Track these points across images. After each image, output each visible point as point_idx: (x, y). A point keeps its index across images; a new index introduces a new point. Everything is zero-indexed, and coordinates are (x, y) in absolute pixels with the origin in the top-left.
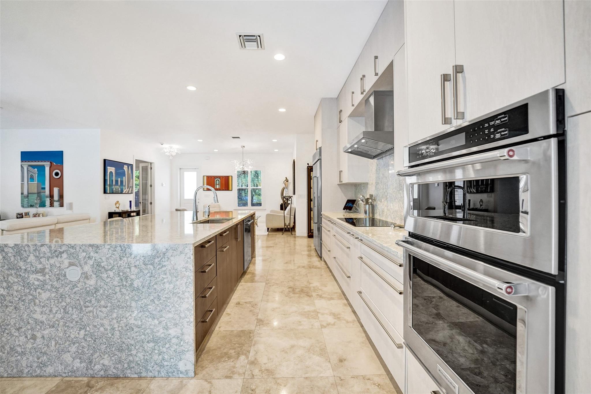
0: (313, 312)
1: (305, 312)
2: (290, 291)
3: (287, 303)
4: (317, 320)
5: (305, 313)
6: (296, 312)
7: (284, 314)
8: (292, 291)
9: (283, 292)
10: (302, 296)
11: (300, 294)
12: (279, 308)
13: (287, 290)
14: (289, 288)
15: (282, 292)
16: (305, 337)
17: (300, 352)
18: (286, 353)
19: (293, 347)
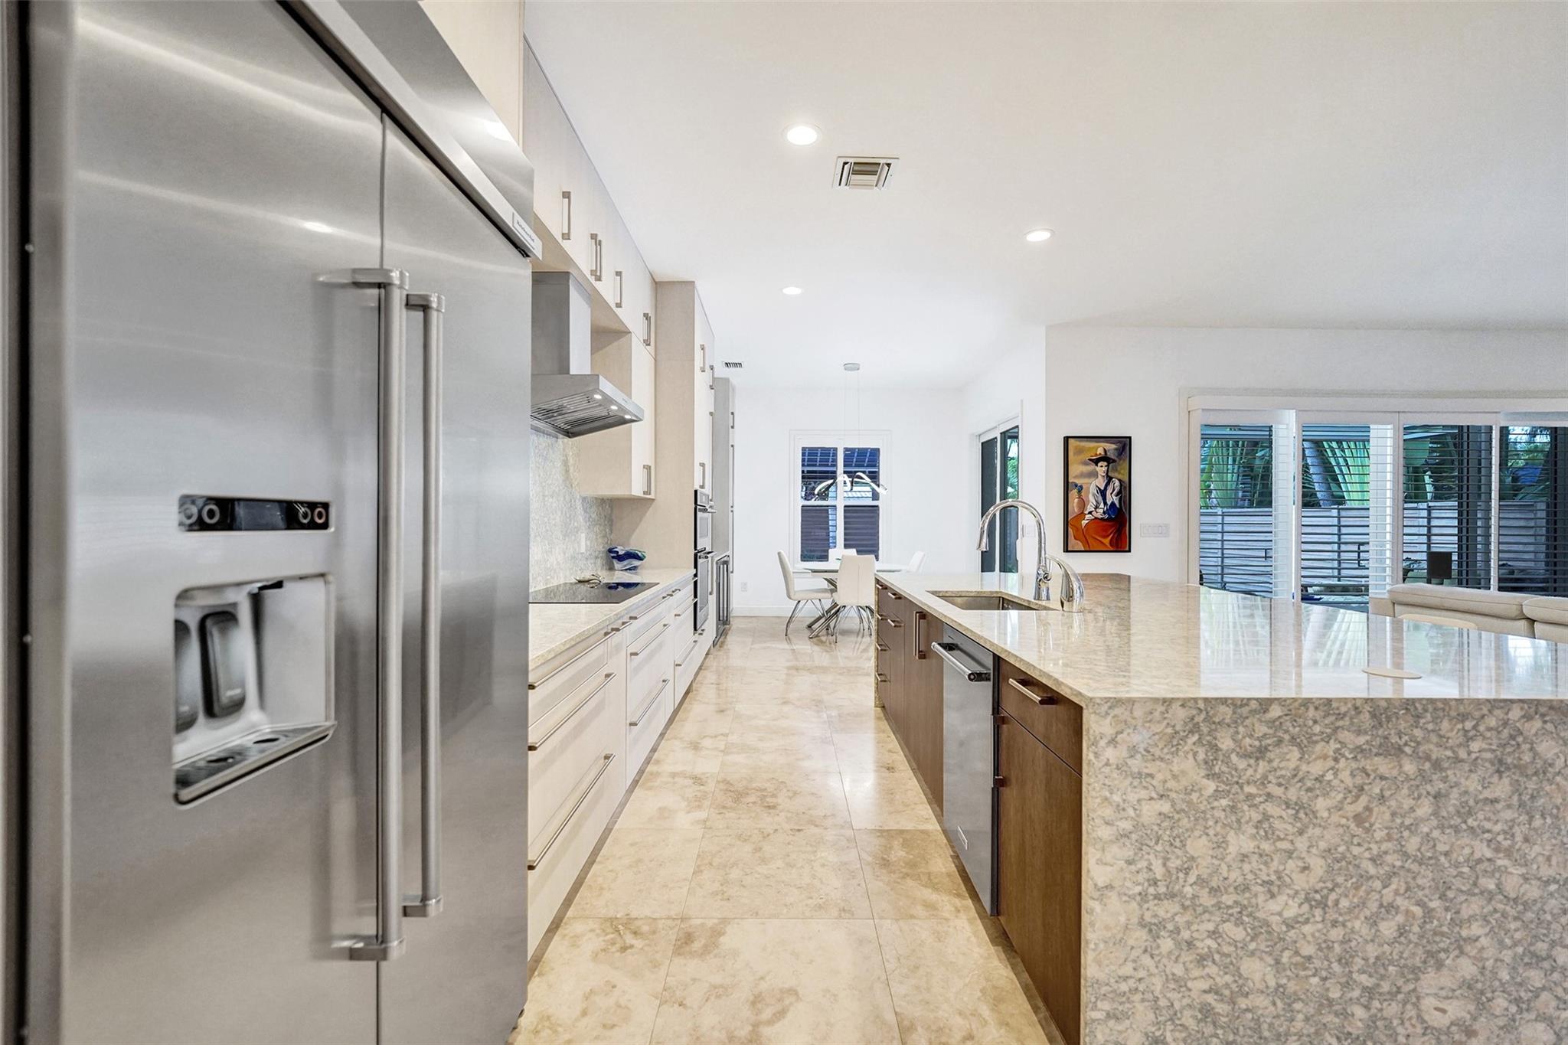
0: (731, 751)
1: (747, 752)
2: (774, 796)
3: (780, 768)
4: (730, 742)
5: (748, 750)
6: (764, 753)
8: (765, 796)
9: (791, 794)
10: (744, 783)
11: (747, 789)
13: (781, 800)
14: (774, 807)
15: (795, 793)
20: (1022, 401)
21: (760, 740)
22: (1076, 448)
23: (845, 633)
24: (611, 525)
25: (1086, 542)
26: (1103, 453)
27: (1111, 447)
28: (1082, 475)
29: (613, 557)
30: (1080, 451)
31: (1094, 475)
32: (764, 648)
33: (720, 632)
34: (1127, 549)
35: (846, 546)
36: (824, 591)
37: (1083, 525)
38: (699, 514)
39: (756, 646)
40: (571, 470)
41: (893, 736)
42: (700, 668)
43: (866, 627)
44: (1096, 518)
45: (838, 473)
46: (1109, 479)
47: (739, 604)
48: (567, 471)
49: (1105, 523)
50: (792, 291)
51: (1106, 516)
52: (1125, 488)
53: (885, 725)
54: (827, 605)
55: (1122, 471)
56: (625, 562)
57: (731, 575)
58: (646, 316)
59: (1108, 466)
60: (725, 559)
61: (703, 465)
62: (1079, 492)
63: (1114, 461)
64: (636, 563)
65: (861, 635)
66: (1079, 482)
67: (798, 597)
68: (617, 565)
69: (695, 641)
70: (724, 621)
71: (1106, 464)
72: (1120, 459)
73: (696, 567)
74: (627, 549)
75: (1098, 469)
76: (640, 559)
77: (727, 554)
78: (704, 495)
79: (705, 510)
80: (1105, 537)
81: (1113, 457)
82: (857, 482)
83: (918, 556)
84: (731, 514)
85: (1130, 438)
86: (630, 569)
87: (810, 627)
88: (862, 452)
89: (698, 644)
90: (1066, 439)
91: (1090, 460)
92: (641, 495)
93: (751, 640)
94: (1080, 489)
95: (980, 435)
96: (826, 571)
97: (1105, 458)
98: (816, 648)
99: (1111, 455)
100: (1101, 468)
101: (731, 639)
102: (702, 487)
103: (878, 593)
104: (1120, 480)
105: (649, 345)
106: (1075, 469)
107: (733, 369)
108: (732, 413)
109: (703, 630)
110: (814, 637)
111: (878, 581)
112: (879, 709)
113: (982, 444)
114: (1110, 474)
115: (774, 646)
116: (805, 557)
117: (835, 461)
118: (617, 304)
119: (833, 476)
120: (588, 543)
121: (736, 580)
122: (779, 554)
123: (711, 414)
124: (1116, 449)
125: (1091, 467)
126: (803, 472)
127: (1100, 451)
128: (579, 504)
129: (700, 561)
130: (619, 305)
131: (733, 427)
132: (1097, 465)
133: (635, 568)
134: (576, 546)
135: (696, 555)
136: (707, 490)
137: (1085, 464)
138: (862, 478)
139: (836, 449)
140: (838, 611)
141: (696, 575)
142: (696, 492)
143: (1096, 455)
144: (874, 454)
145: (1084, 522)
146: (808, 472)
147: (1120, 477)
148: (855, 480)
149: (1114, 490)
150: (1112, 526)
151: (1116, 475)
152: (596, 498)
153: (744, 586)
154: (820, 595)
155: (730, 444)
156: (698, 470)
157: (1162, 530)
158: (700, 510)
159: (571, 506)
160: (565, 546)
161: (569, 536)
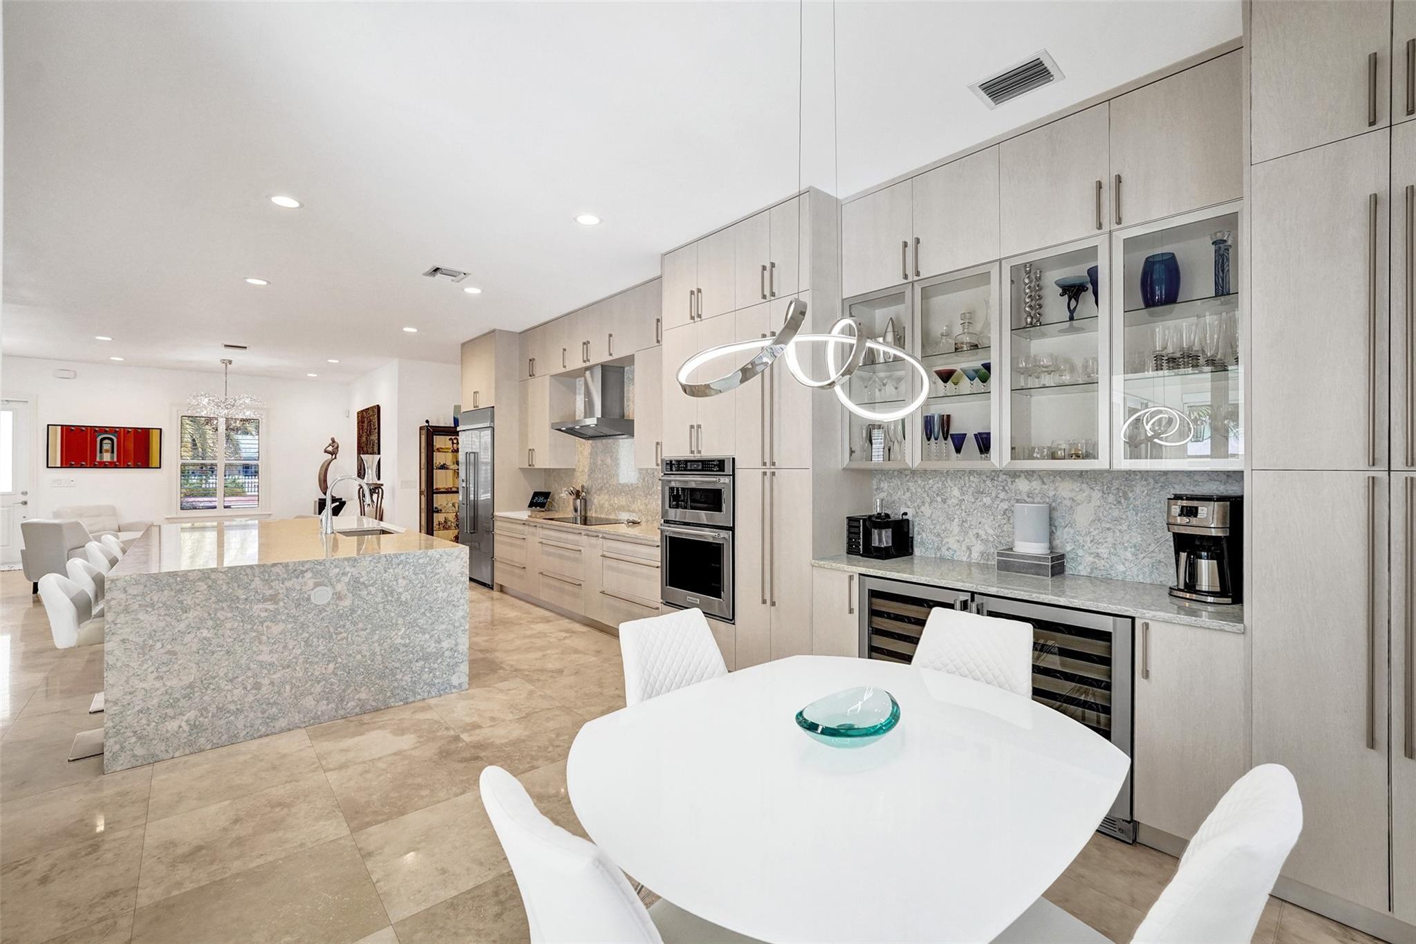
159: (654, 476)
160: (647, 501)
161: (651, 495)
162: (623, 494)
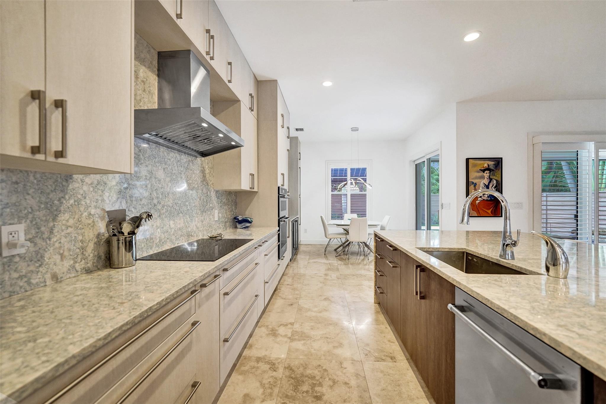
0: (295, 339)
1: (304, 340)
2: (320, 385)
3: (324, 355)
4: (295, 330)
5: (305, 338)
6: (314, 341)
7: (328, 338)
8: (314, 385)
9: (331, 384)
10: (301, 370)
11: (303, 377)
12: (334, 347)
13: (324, 389)
16: (310, 317)
17: (316, 309)
18: (325, 310)
19: (320, 312)
20: (441, 142)
21: (312, 329)
22: (473, 164)
23: (353, 253)
24: (236, 205)
25: (478, 212)
26: (487, 166)
27: (491, 163)
28: (476, 178)
29: (236, 222)
30: (475, 165)
31: (483, 177)
32: (315, 262)
33: (294, 253)
34: (500, 215)
35: (352, 212)
36: (342, 234)
37: (477, 203)
38: (281, 199)
39: (311, 261)
40: (207, 176)
41: (389, 328)
42: (283, 275)
43: (362, 250)
44: (484, 200)
45: (348, 180)
46: (491, 180)
47: (304, 238)
48: (204, 176)
49: (489, 202)
50: (327, 84)
51: (489, 199)
52: (499, 184)
53: (382, 318)
54: (344, 240)
55: (498, 176)
56: (243, 224)
57: (299, 226)
58: (251, 95)
59: (490, 173)
60: (296, 219)
61: (283, 174)
62: (475, 186)
63: (493, 170)
64: (248, 225)
65: (359, 254)
66: (475, 181)
67: (330, 237)
68: (239, 226)
69: (279, 265)
70: (295, 248)
71: (489, 172)
72: (496, 169)
73: (279, 226)
74: (244, 217)
75: (485, 174)
76: (250, 222)
77: (297, 217)
78: (284, 189)
79: (284, 197)
80: (489, 209)
81: (492, 168)
82: (358, 183)
83: (387, 218)
84: (299, 198)
85: (502, 158)
86: (245, 228)
87: (335, 250)
88: (358, 170)
89: (280, 266)
90: (467, 160)
91: (480, 170)
92: (249, 189)
93: (308, 257)
94: (475, 185)
95: (414, 161)
96: (343, 225)
97: (488, 169)
98: (340, 262)
99: (492, 167)
100: (487, 174)
101: (299, 257)
102: (283, 185)
103: (376, 241)
104: (496, 180)
105: (252, 110)
106: (472, 175)
107: (299, 132)
108: (300, 153)
109: (284, 257)
110: (338, 256)
111: (376, 235)
112: (377, 305)
113: (416, 165)
114: (491, 177)
115: (319, 261)
116: (333, 218)
117: (346, 173)
118: (229, 81)
119: (346, 180)
120: (220, 215)
121: (302, 229)
122: (321, 217)
123: (288, 150)
124: (494, 164)
125: (481, 174)
126: (332, 179)
127: (486, 165)
128: (213, 194)
129: (281, 223)
130: (230, 81)
131: (300, 159)
132: (484, 172)
133: (247, 227)
134: (211, 217)
135: (279, 220)
136: (286, 187)
137: (478, 172)
138: (360, 181)
139: (346, 170)
140: (349, 243)
141: (279, 231)
142: (279, 188)
143: (484, 167)
144: (364, 170)
145: (477, 202)
146: (334, 179)
147: (496, 178)
148: (357, 181)
149: (493, 186)
150: (492, 204)
151: (494, 177)
152: (226, 191)
153: (306, 231)
154: (341, 236)
155: (299, 167)
156: (280, 178)
157: (519, 205)
158: (281, 197)
159: (207, 195)
160: (203, 218)
161: (206, 212)
162: (181, 215)
